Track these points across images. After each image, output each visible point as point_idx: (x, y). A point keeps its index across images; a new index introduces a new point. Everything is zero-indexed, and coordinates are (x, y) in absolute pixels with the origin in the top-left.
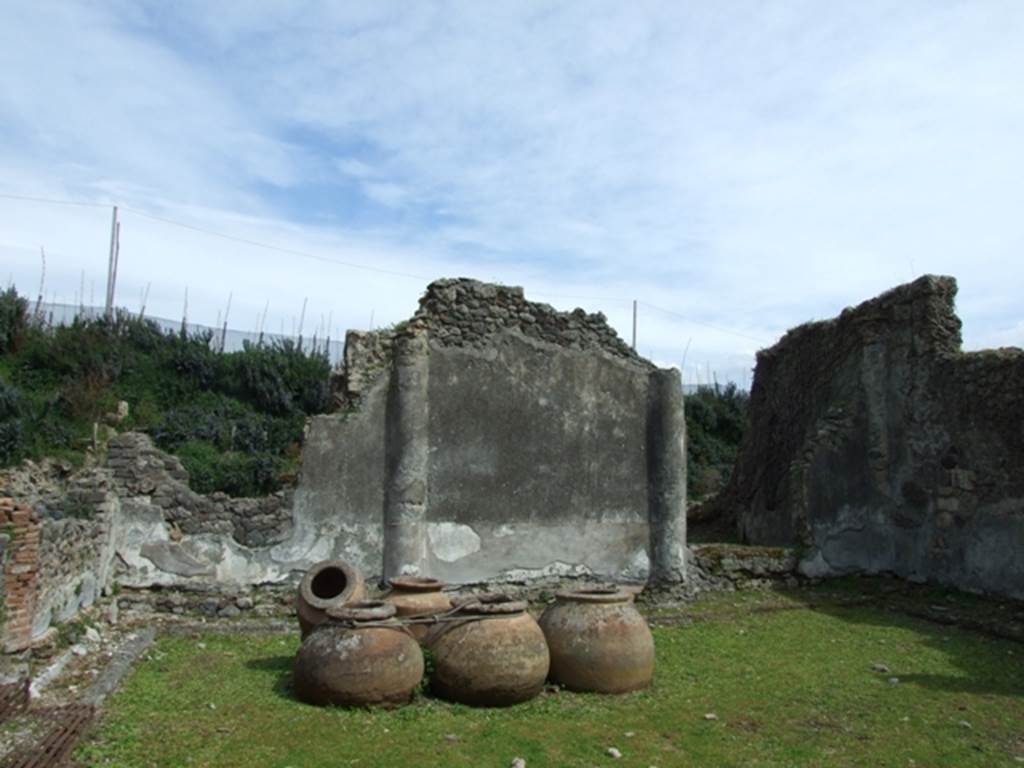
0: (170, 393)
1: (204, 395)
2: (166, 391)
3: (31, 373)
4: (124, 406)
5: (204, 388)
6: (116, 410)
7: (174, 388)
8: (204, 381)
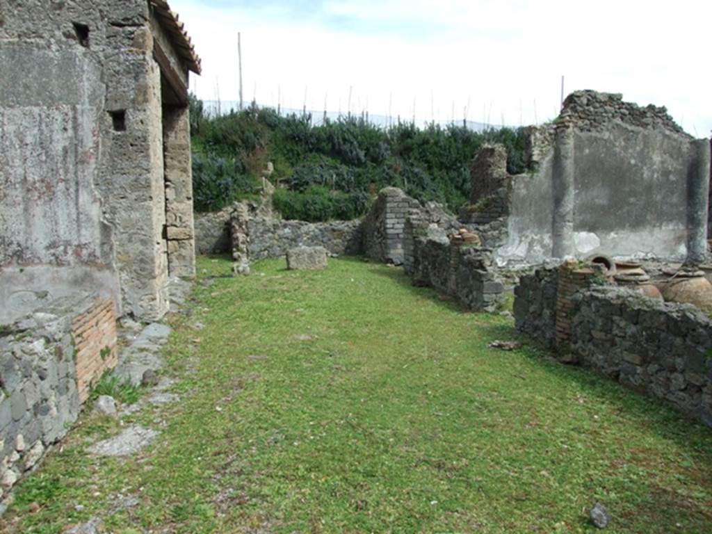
0: (293, 154)
1: (311, 155)
2: (291, 154)
3: (214, 147)
4: (271, 165)
5: (311, 151)
6: (266, 167)
7: (295, 152)
8: (311, 146)
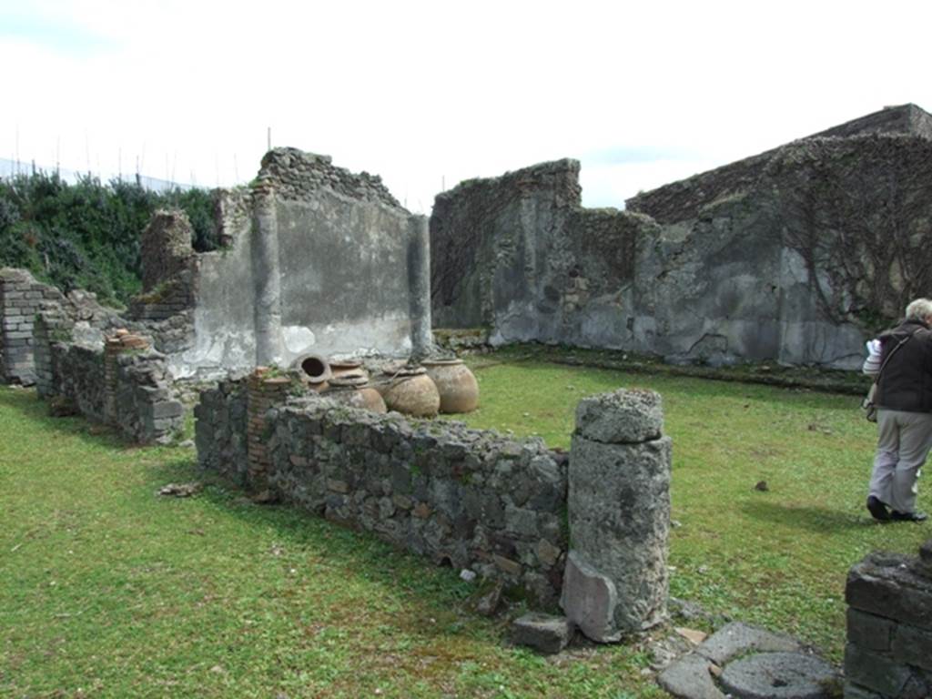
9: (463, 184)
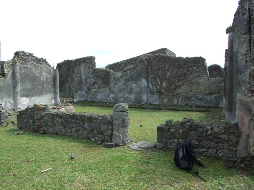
9: (65, 61)
